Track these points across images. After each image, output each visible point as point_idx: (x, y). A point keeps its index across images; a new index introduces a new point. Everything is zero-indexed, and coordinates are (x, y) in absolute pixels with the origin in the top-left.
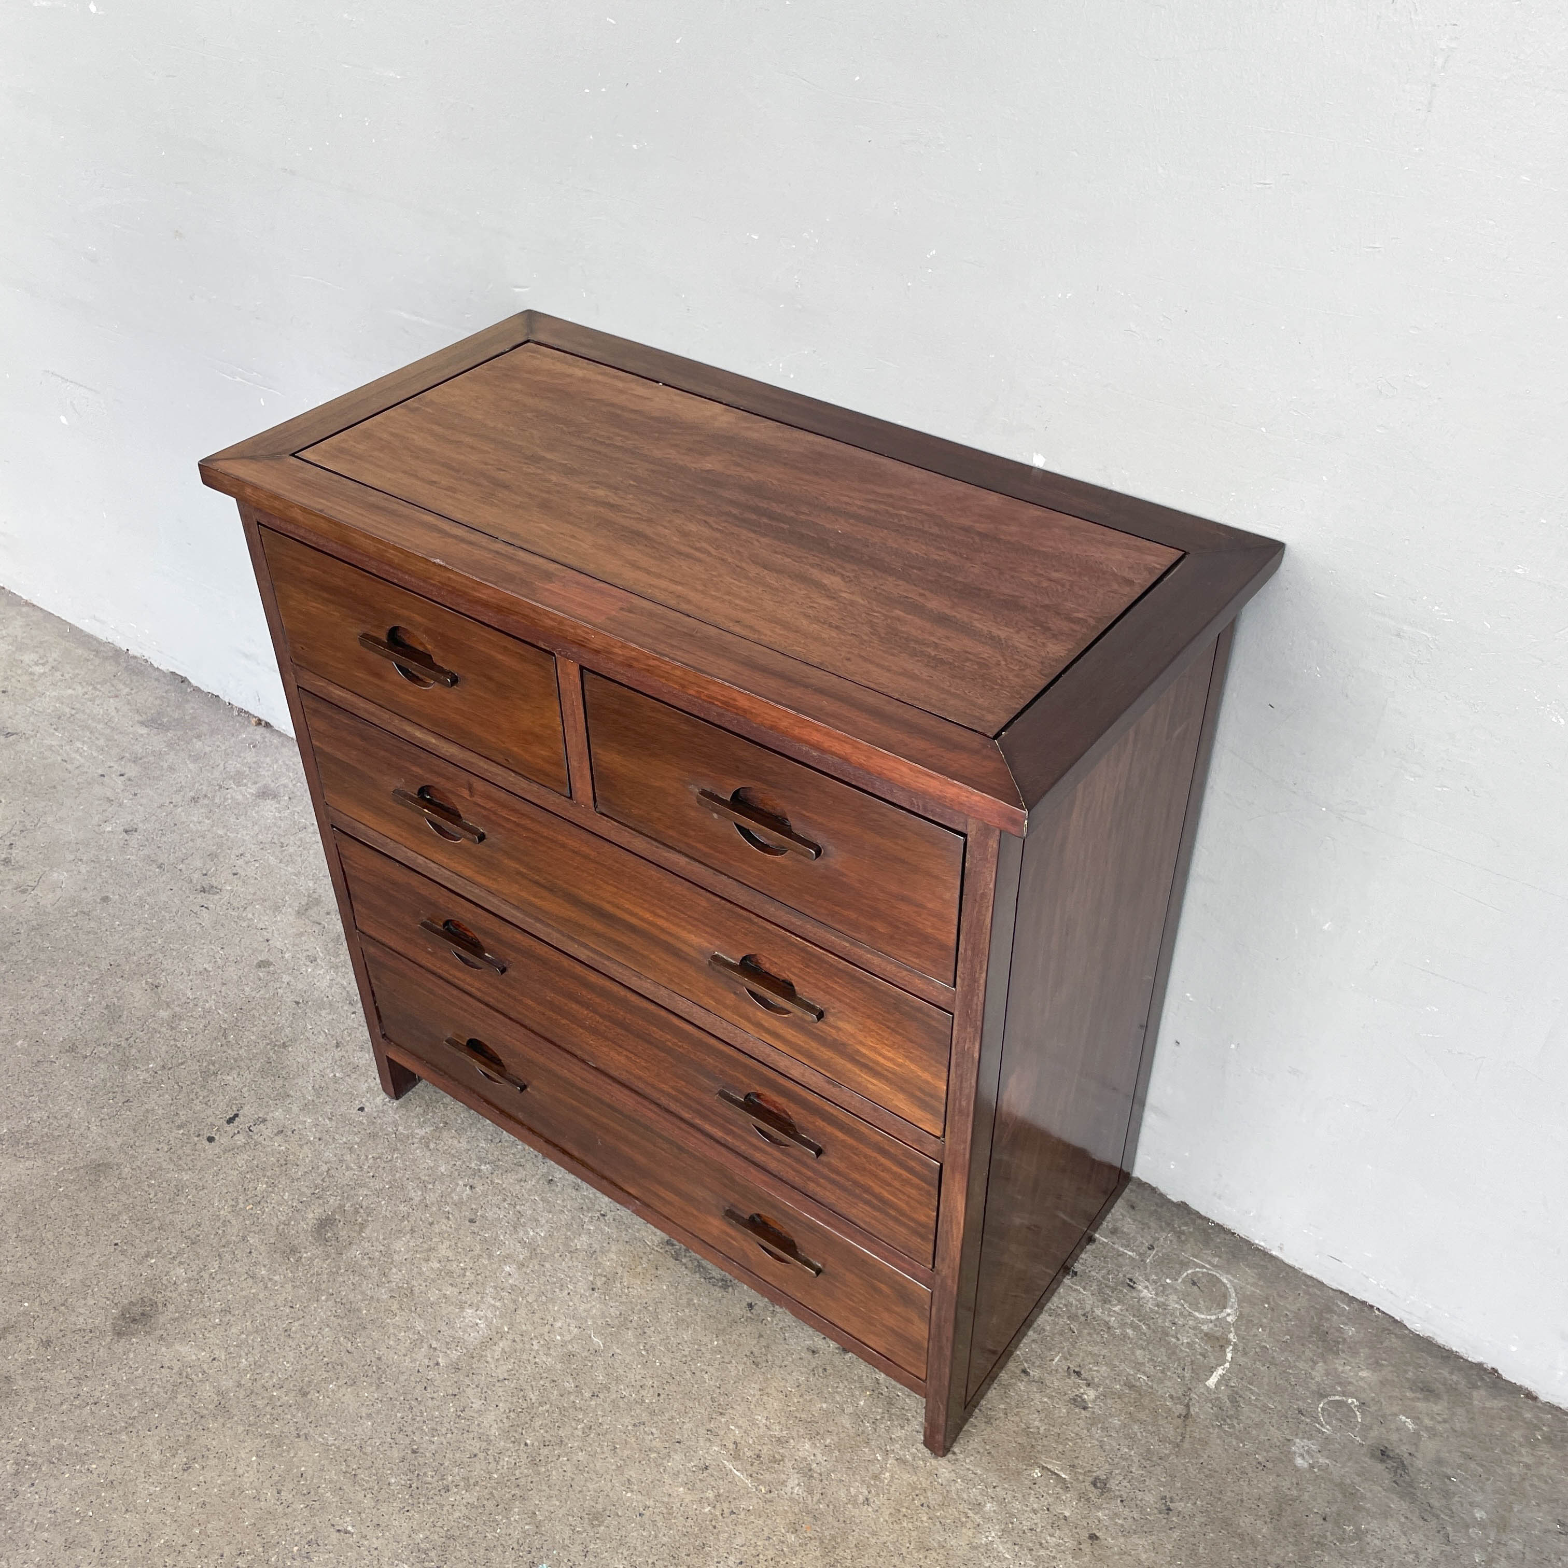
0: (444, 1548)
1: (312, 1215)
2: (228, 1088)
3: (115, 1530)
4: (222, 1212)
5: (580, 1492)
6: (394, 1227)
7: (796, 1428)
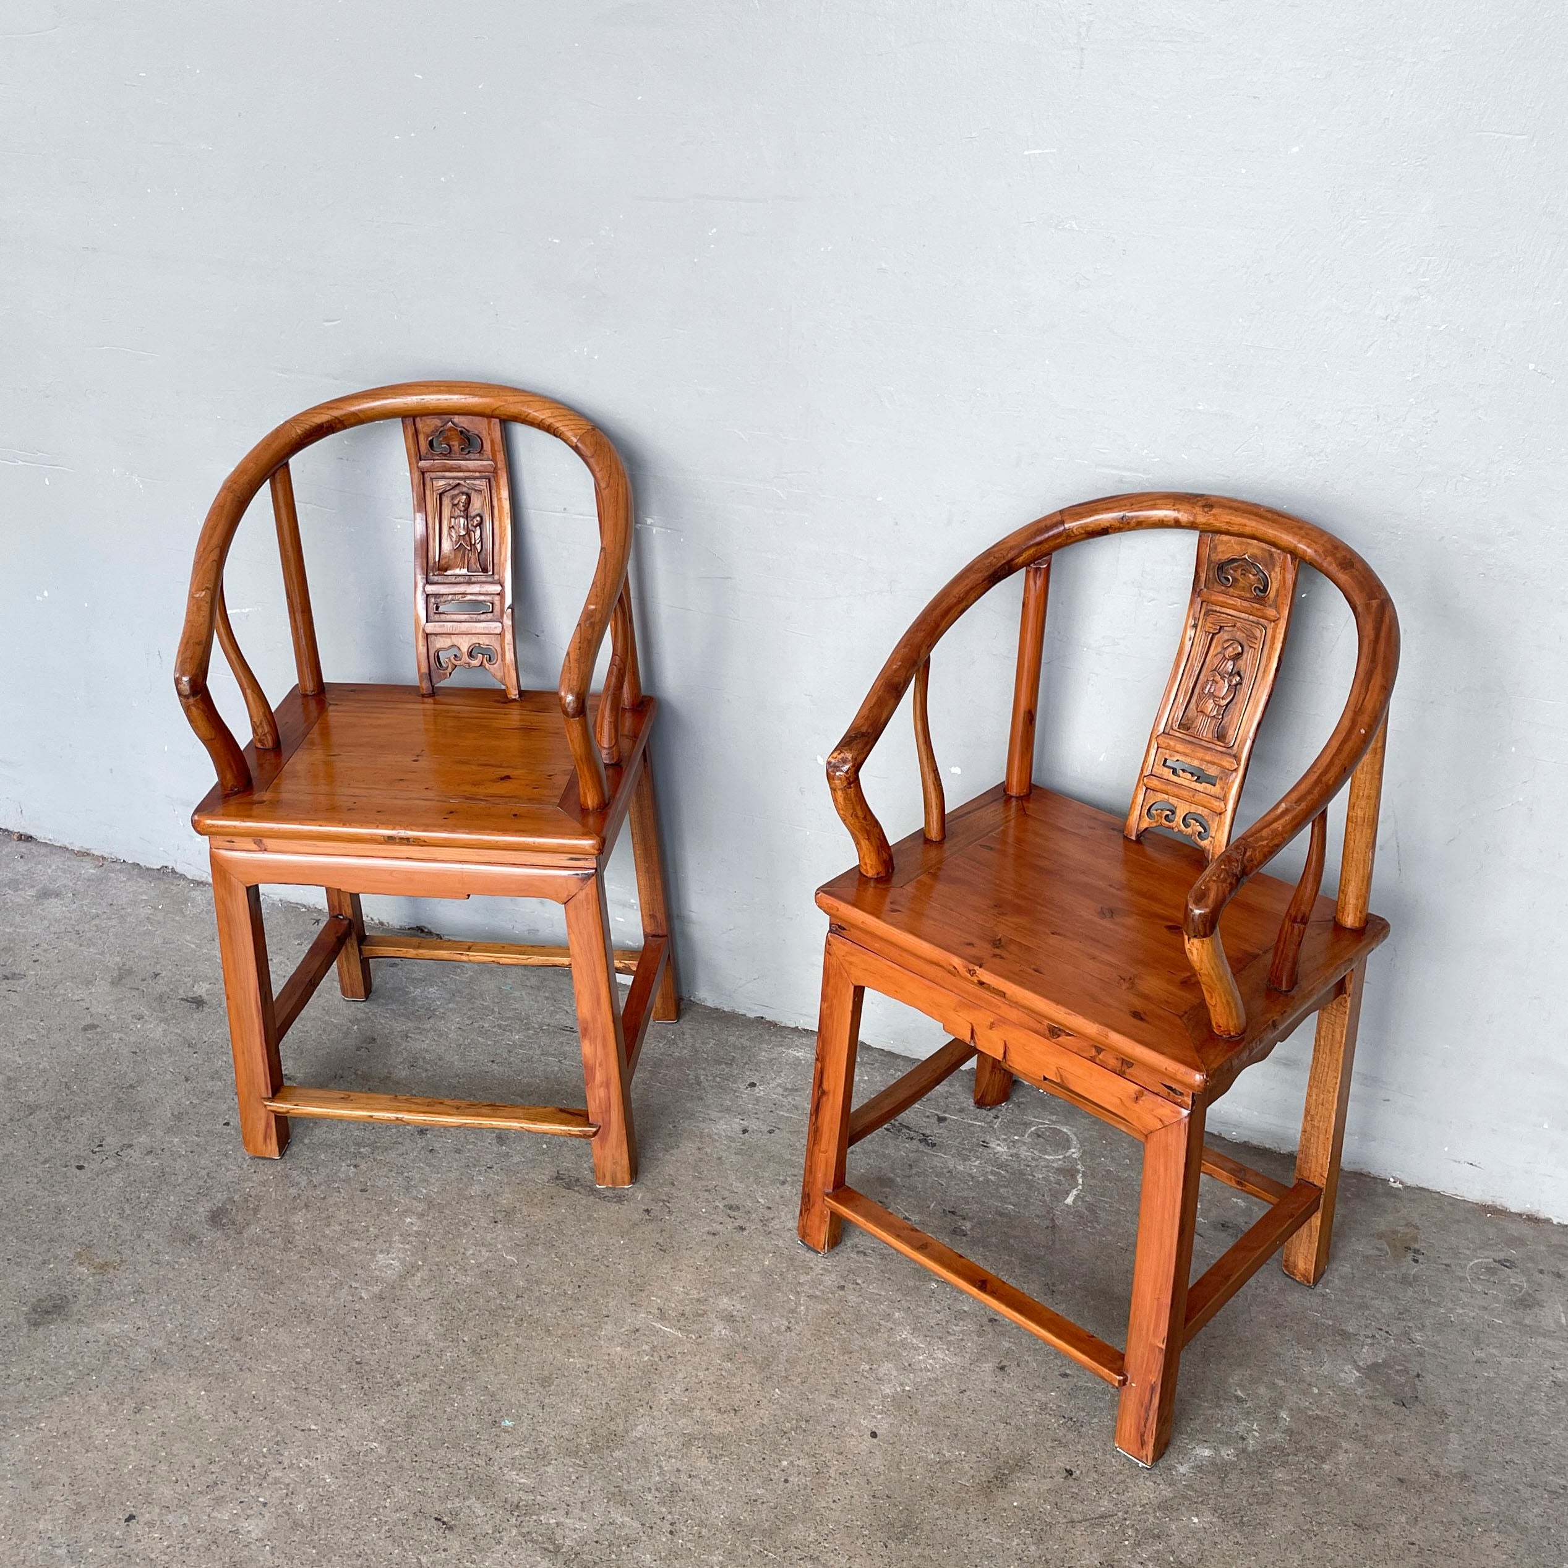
0: (408, 1426)
1: (203, 1209)
2: (84, 1126)
3: (80, 1467)
4: (110, 1220)
5: (525, 1366)
6: (287, 1206)
7: (712, 1290)
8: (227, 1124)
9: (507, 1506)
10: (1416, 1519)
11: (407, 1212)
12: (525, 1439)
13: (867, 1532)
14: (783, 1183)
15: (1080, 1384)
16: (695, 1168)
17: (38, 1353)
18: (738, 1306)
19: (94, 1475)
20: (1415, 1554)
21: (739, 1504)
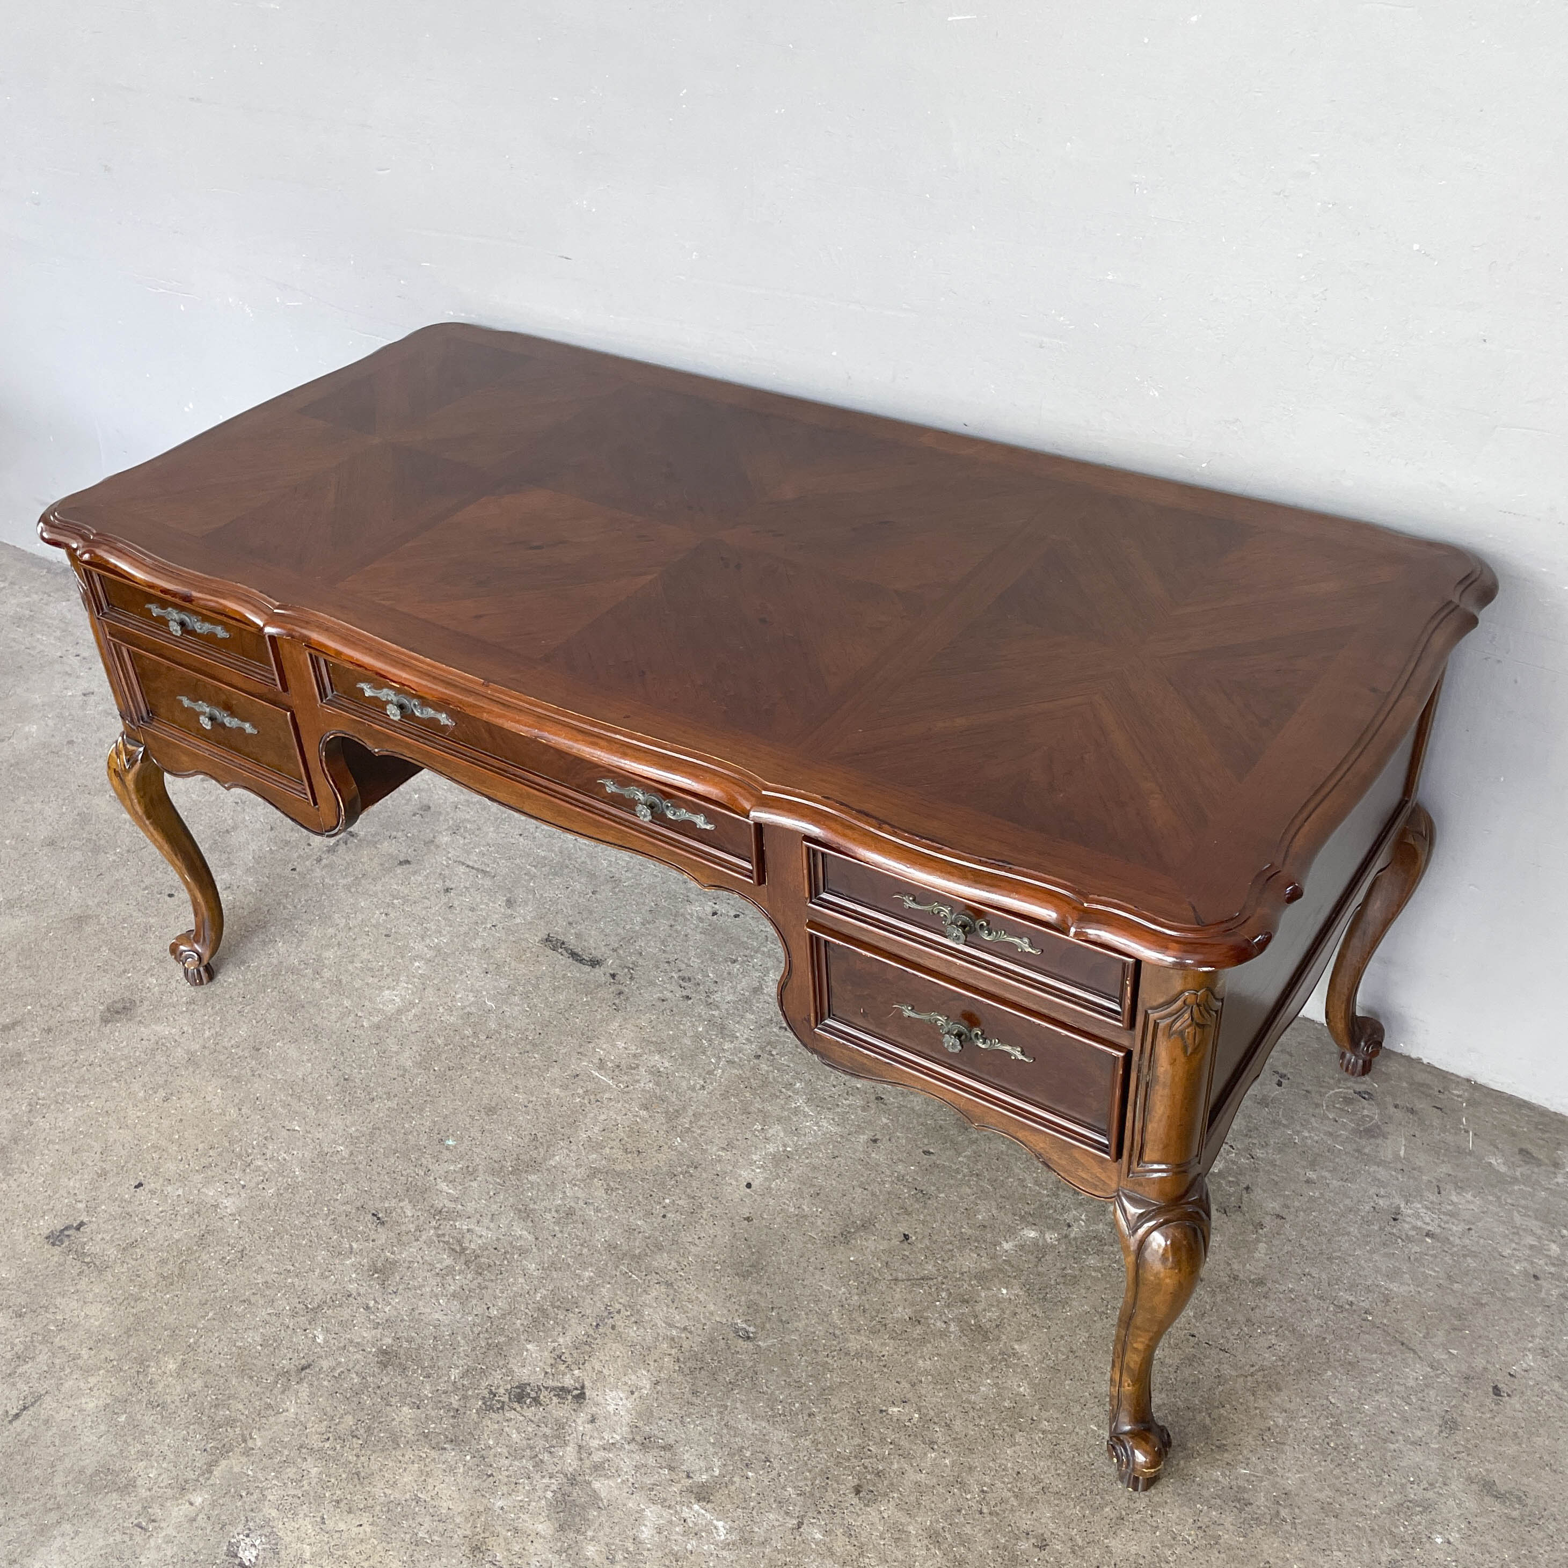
8: (294, 870)
9: (432, 1211)
10: (1203, 1315)
11: (417, 957)
12: (462, 1158)
13: (719, 1268)
14: (734, 961)
15: (938, 1162)
16: (663, 942)
17: (103, 1045)
18: (667, 1064)
19: (121, 1147)
20: (1192, 1344)
21: (619, 1231)
